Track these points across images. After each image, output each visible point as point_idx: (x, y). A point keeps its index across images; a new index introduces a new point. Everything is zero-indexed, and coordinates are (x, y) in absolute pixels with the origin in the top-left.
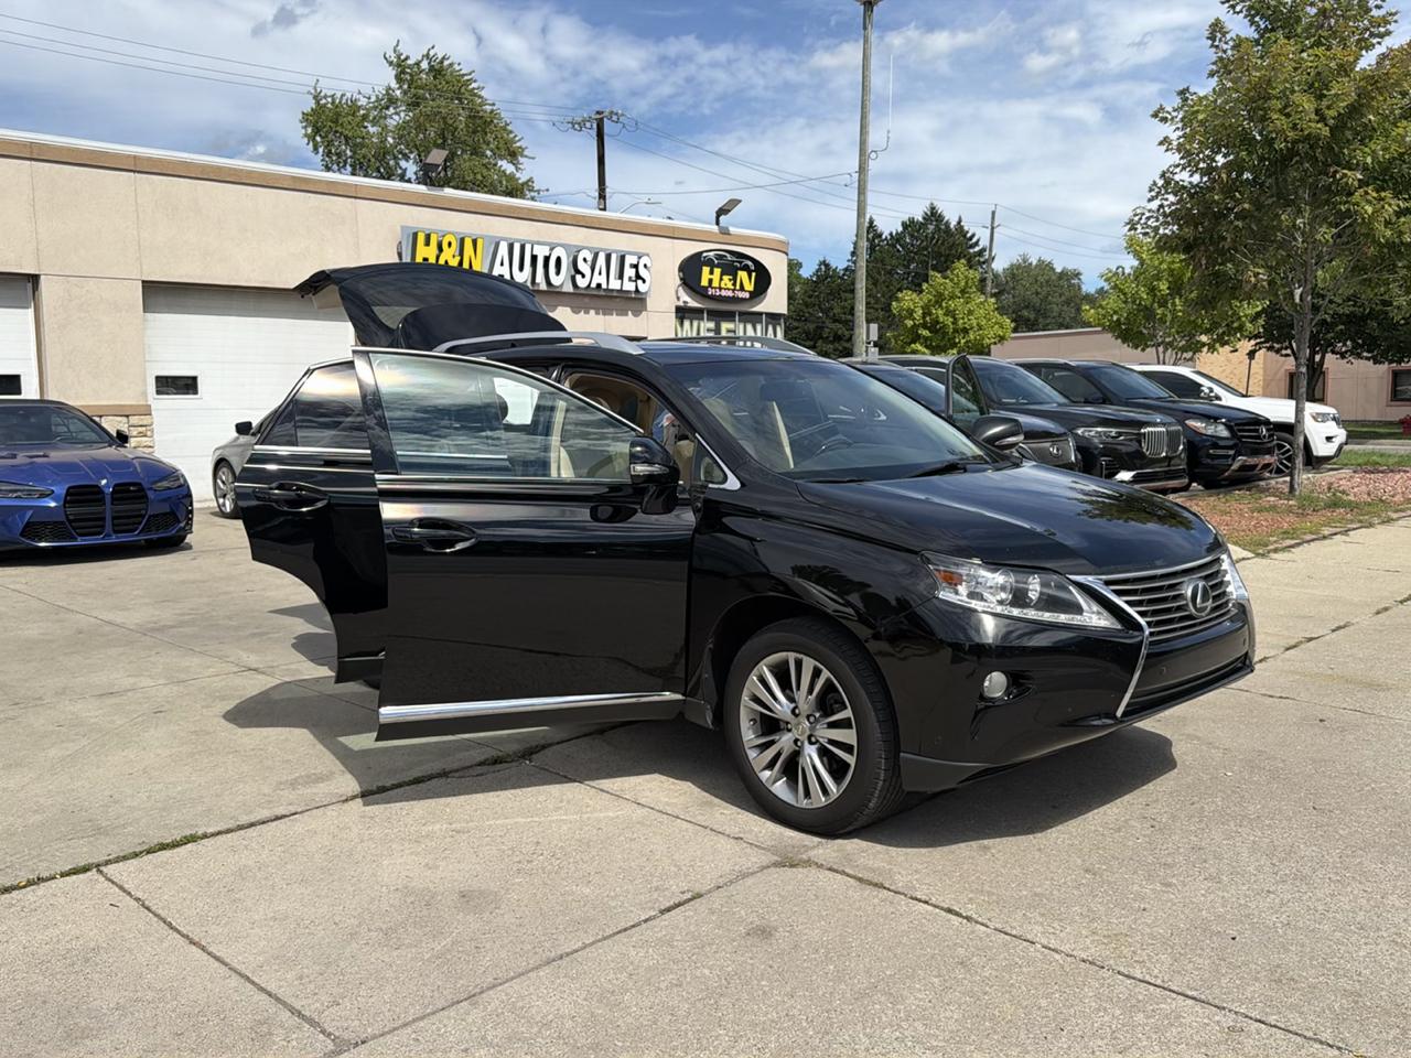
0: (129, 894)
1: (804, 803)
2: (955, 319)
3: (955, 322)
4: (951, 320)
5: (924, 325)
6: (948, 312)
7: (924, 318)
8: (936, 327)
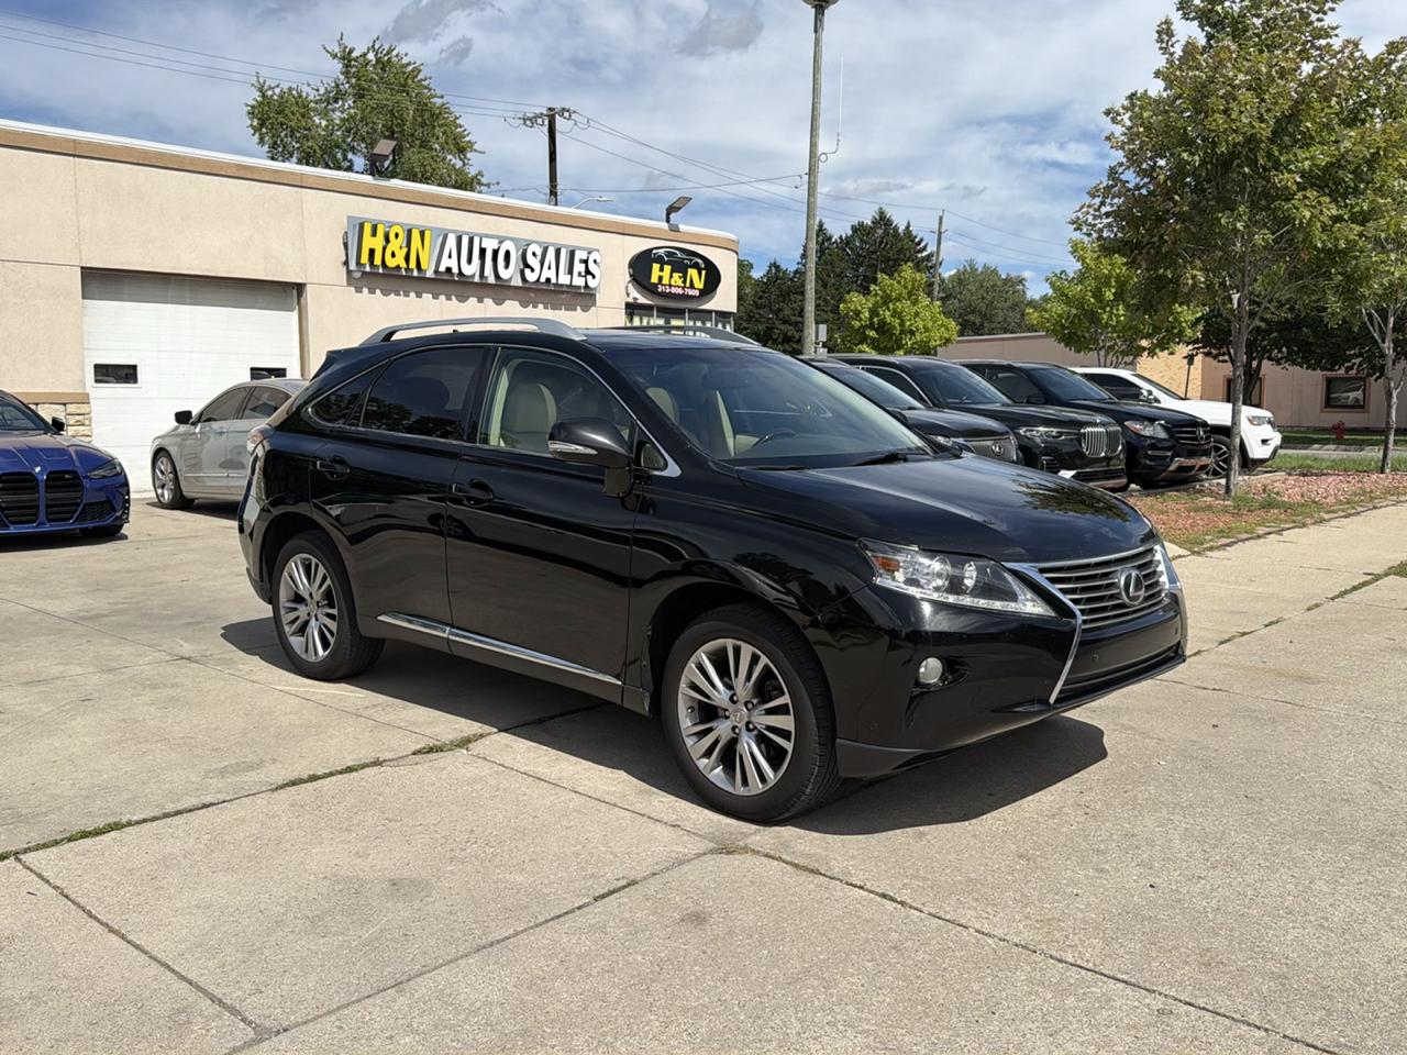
0: (48, 882)
1: (741, 791)
2: (902, 321)
3: (902, 324)
4: (898, 321)
5: (871, 326)
6: (895, 314)
7: (871, 319)
8: (883, 328)
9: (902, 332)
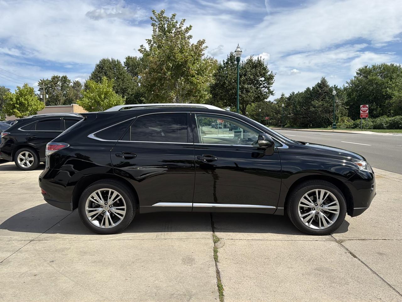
2: (28, 102)
3: (28, 103)
4: (27, 102)
5: (17, 103)
6: (25, 99)
7: (16, 101)
8: (21, 104)
9: (28, 105)
